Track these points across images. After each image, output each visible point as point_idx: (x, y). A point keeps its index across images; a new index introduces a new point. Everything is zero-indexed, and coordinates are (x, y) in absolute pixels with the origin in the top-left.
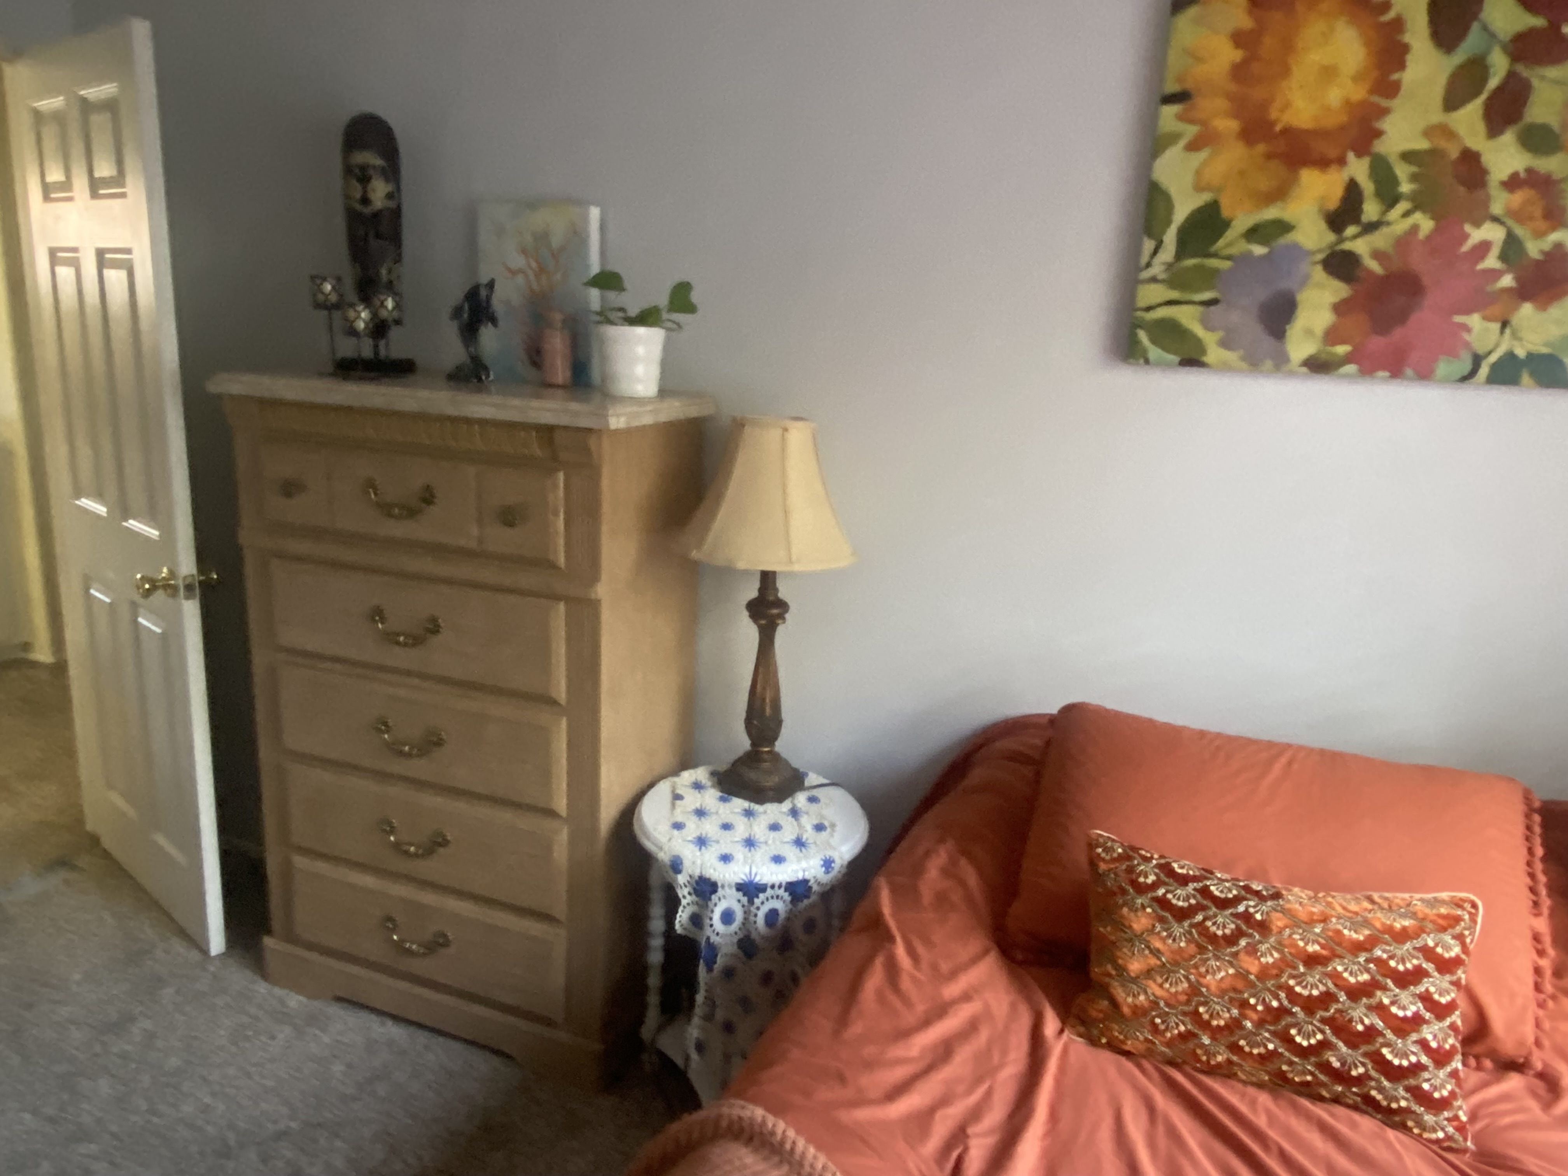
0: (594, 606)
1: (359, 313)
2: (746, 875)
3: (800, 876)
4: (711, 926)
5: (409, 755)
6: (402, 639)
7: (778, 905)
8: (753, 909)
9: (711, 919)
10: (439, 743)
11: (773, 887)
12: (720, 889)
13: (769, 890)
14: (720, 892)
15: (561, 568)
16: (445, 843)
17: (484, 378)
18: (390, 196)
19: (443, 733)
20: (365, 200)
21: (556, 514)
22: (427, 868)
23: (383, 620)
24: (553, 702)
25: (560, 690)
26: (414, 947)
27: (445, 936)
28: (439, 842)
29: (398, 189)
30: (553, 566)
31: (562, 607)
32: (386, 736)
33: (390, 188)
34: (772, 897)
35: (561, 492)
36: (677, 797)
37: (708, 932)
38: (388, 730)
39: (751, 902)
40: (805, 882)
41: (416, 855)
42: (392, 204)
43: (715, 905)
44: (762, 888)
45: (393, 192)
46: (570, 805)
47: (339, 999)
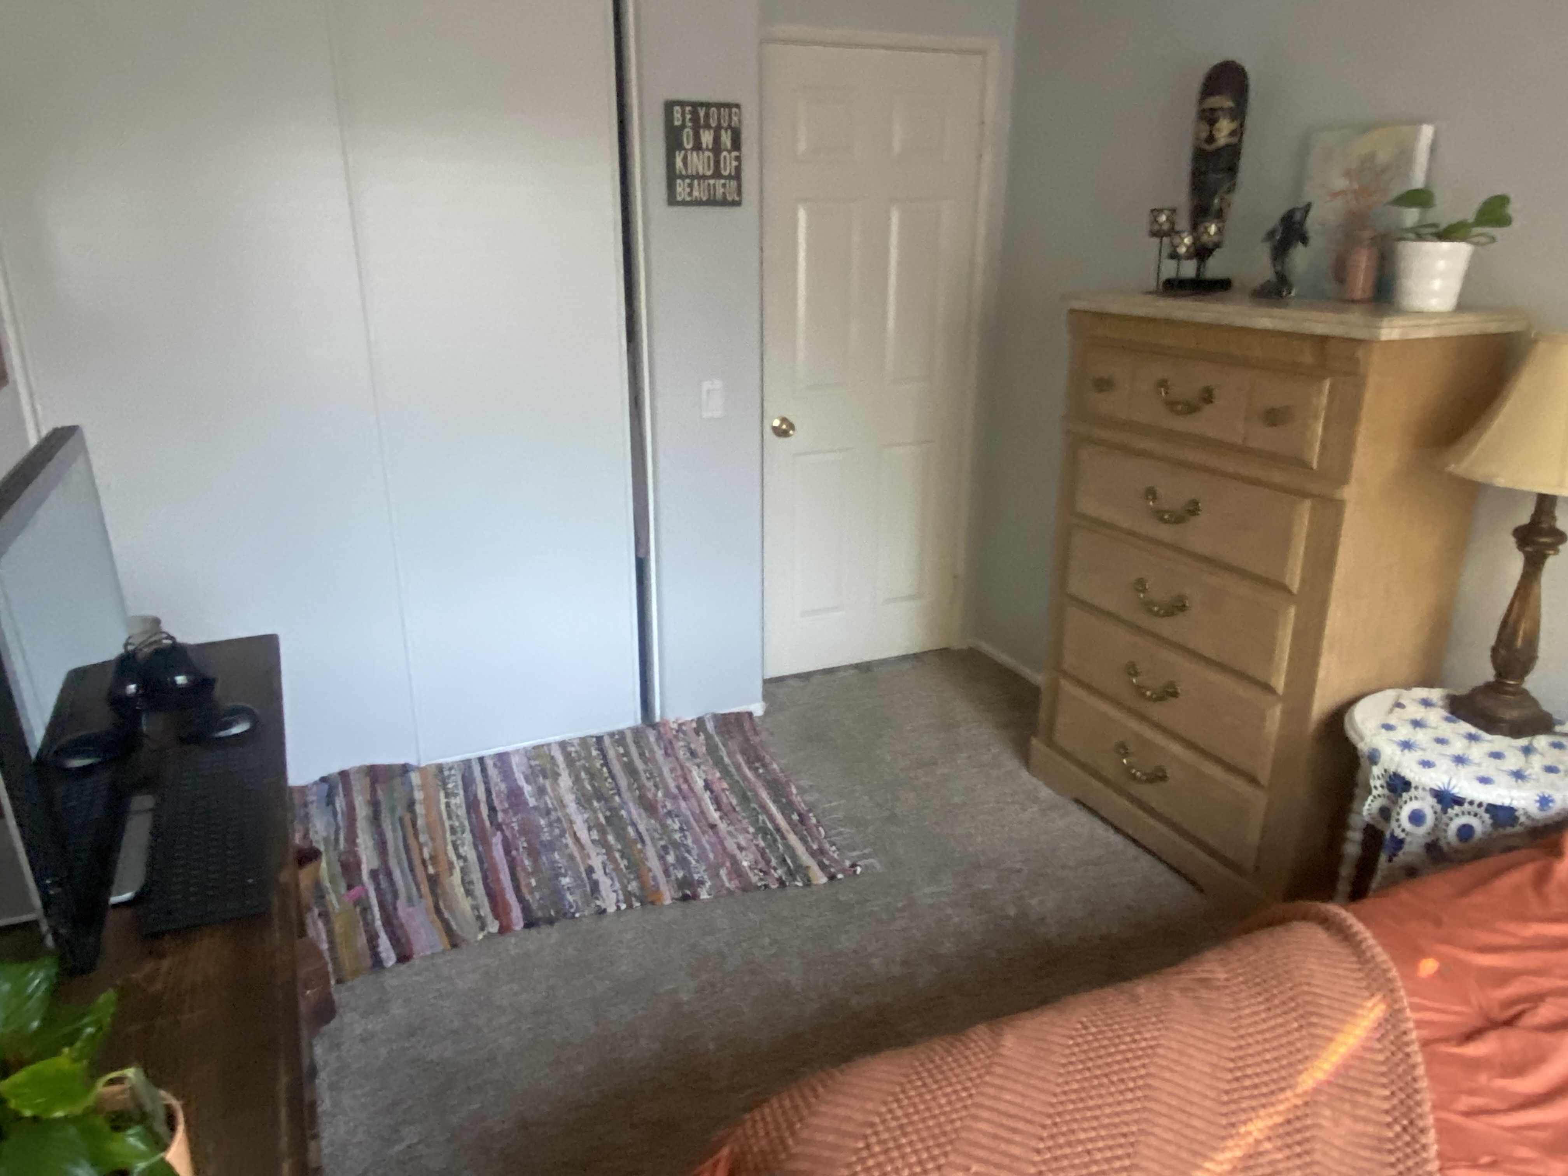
0: (1338, 506)
1: (1182, 239)
2: (1443, 784)
3: (1507, 802)
4: (1398, 820)
5: (1156, 614)
6: (1166, 517)
7: (1475, 822)
8: (1445, 819)
9: (1398, 814)
10: (1183, 608)
11: (1471, 803)
12: (1413, 790)
13: (1466, 805)
14: (1413, 793)
15: (1312, 469)
16: (1175, 694)
17: (1284, 294)
18: (1233, 133)
19: (1187, 601)
20: (1211, 139)
21: (1316, 417)
22: (1157, 711)
23: (1155, 498)
24: (1286, 589)
25: (1294, 579)
26: (1138, 774)
27: (1163, 771)
28: (1170, 692)
29: (1242, 126)
30: (1305, 465)
31: (1308, 504)
32: (1142, 596)
33: (1233, 126)
34: (1469, 813)
35: (1324, 400)
36: (1399, 705)
37: (1394, 824)
38: (1144, 590)
39: (1445, 811)
40: (1511, 810)
41: (1150, 699)
42: (1234, 140)
43: (1406, 802)
44: (1459, 801)
45: (1236, 129)
46: (1287, 685)
47: (1077, 801)
